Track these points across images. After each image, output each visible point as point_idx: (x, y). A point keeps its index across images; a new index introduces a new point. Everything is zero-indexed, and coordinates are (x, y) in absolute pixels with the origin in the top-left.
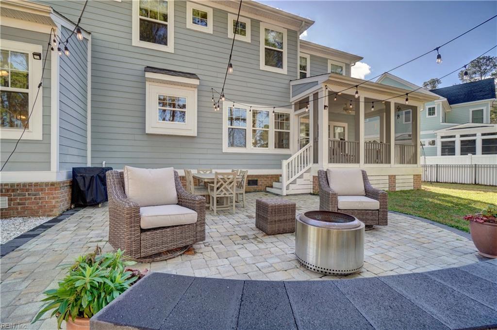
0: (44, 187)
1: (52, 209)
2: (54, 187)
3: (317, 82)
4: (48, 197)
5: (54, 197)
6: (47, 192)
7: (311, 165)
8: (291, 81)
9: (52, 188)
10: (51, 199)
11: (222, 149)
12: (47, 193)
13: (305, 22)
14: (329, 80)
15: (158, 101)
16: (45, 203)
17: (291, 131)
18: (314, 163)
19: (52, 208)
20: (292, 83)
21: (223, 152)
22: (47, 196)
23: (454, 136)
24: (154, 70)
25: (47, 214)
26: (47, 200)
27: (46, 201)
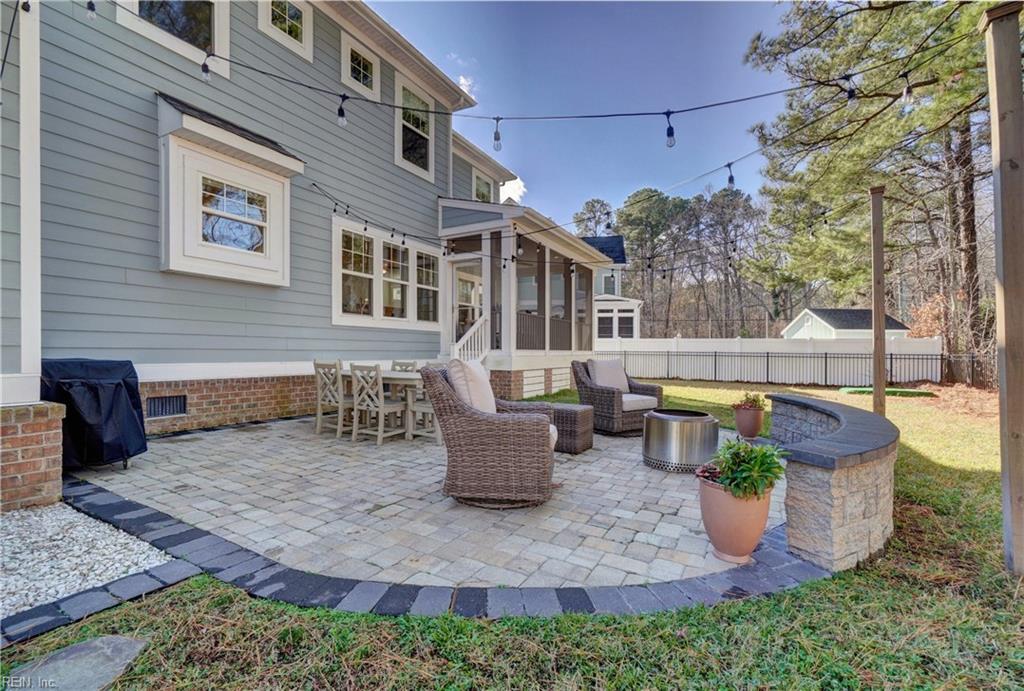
0: (13, 422)
1: (38, 486)
2: (44, 420)
3: (501, 214)
4: (23, 451)
5: (44, 450)
6: (20, 435)
7: (487, 351)
8: (439, 197)
9: (41, 424)
10: (34, 455)
11: (331, 318)
12: (22, 440)
13: (465, 100)
14: (523, 217)
15: (201, 192)
16: (12, 469)
17: (440, 290)
18: (492, 348)
19: (39, 481)
20: (442, 203)
21: (334, 323)
22: (19, 450)
23: (612, 311)
24: (215, 121)
25: (19, 501)
26: (21, 461)
27: (19, 465)
